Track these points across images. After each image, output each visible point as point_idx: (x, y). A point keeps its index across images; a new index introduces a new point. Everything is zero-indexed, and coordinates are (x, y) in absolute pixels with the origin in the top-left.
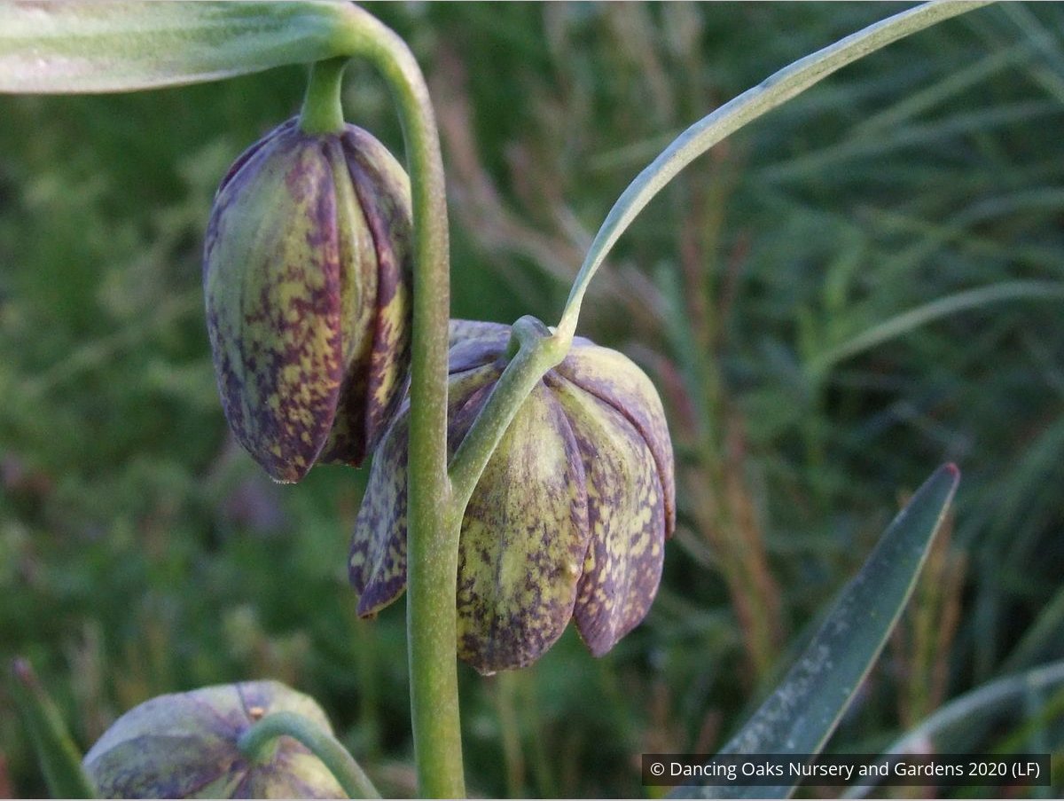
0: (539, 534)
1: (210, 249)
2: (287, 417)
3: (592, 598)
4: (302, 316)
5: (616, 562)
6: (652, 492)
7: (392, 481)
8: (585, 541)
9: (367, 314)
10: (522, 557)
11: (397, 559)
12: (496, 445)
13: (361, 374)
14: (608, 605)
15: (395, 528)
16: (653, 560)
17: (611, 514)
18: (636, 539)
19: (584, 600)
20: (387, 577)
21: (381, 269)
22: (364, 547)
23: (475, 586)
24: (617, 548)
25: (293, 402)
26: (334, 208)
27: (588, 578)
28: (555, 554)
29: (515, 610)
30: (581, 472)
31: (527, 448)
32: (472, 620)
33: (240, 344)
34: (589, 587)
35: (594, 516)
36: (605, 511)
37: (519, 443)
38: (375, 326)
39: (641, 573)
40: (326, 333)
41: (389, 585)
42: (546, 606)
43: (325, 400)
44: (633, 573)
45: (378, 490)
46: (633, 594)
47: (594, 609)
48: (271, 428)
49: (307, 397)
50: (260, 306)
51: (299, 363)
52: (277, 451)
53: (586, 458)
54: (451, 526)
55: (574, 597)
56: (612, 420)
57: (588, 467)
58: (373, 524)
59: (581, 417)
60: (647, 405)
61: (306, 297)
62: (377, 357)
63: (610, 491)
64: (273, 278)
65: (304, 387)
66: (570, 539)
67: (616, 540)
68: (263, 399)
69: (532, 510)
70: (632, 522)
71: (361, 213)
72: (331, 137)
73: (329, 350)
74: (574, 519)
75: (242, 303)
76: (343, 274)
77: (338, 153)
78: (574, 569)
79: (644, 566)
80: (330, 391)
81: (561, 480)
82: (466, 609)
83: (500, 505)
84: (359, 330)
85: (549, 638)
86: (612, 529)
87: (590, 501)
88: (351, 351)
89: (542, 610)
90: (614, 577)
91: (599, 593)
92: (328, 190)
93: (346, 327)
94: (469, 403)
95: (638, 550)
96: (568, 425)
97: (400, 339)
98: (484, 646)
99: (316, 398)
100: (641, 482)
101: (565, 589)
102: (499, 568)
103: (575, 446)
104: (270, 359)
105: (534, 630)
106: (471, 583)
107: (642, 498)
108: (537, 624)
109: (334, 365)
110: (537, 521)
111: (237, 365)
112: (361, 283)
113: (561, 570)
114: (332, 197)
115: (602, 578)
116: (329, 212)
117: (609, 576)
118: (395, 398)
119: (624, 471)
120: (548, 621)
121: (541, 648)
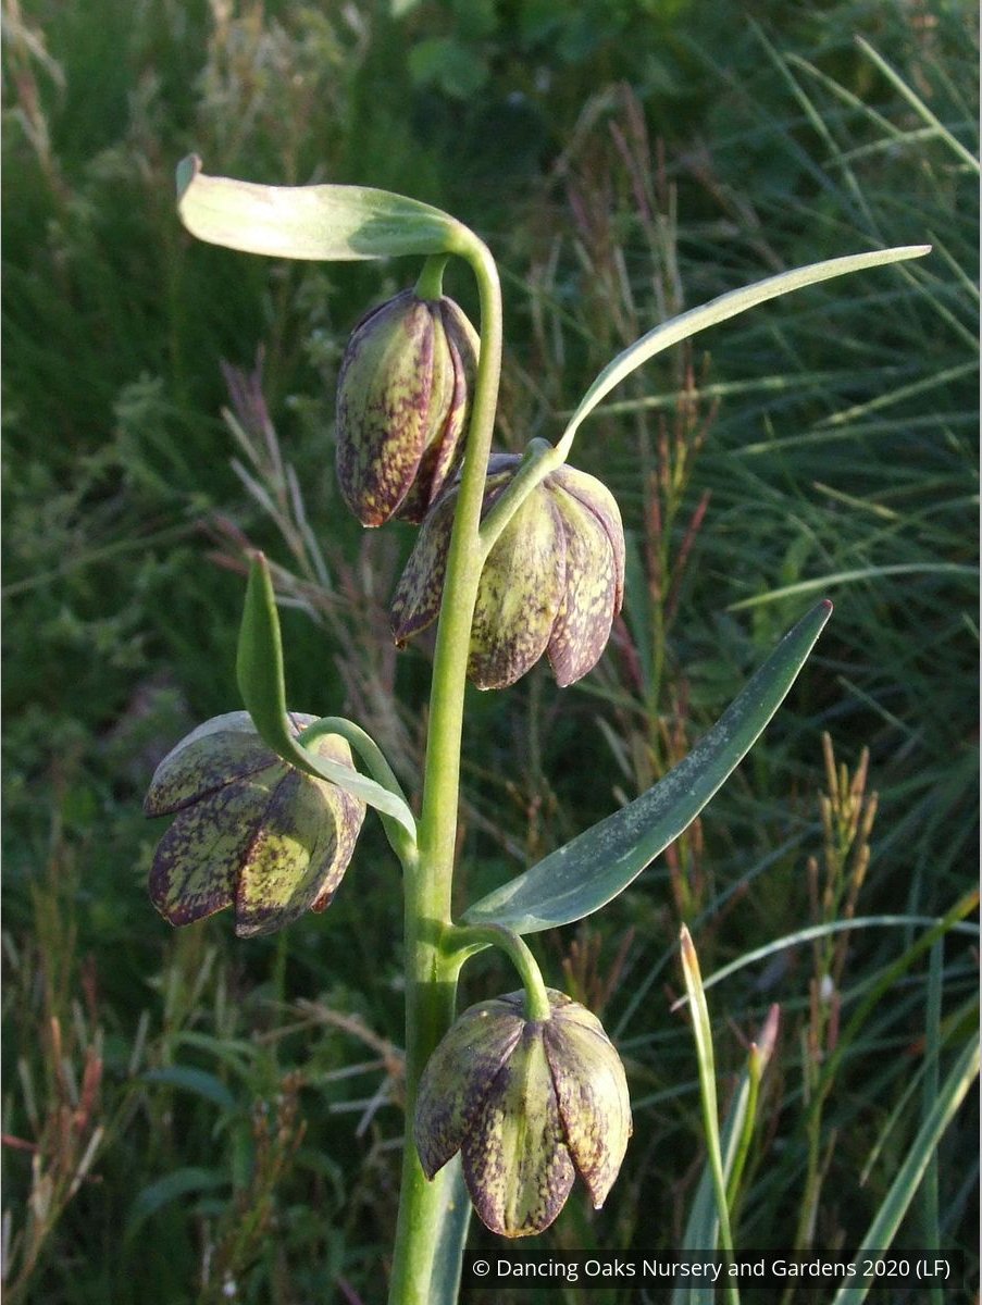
0: (532, 581)
1: (348, 365)
2: (384, 475)
3: (562, 634)
4: (405, 408)
5: (580, 614)
6: (609, 569)
7: (435, 542)
8: (561, 591)
9: (444, 414)
10: (520, 596)
11: (432, 597)
12: (511, 516)
13: (433, 454)
14: (572, 643)
15: (433, 575)
16: (604, 621)
17: (581, 578)
18: (595, 601)
19: (556, 636)
20: (423, 610)
21: (456, 386)
22: (404, 597)
23: (485, 615)
24: (583, 603)
25: (390, 466)
26: (433, 343)
27: (560, 619)
28: (541, 597)
29: (510, 635)
30: (564, 545)
31: (530, 524)
32: (479, 641)
33: (361, 424)
34: (561, 627)
35: (569, 576)
36: (577, 574)
37: (524, 520)
38: (447, 422)
39: (596, 629)
40: (418, 421)
41: (423, 616)
42: (531, 634)
43: (410, 466)
44: (591, 628)
45: (421, 553)
46: (589, 644)
47: (562, 644)
48: (371, 483)
49: (400, 463)
50: (379, 400)
51: (398, 439)
52: (372, 501)
53: (568, 536)
54: (476, 567)
55: (550, 631)
56: (587, 515)
57: (569, 542)
58: (414, 579)
59: (567, 510)
60: (611, 512)
61: (408, 397)
62: (446, 443)
63: (581, 561)
64: (391, 382)
65: (398, 456)
66: (552, 588)
67: (582, 597)
68: (370, 463)
69: (529, 564)
70: (593, 588)
71: (448, 350)
72: (434, 302)
73: (418, 433)
74: (556, 575)
75: (368, 398)
76: (433, 386)
77: (437, 311)
78: (553, 609)
79: (598, 623)
80: (415, 461)
81: (550, 547)
82: (477, 632)
83: (508, 560)
84: (437, 424)
85: (530, 660)
86: (581, 588)
87: (568, 565)
88: (430, 438)
89: (528, 637)
90: (578, 624)
91: (567, 632)
92: (430, 333)
93: (430, 421)
94: (494, 493)
95: (596, 610)
96: (557, 513)
97: (462, 434)
98: (485, 662)
99: (406, 464)
100: (602, 559)
101: (546, 624)
102: (502, 602)
103: (561, 526)
104: (380, 435)
105: (521, 651)
106: (482, 612)
107: (602, 571)
108: (524, 647)
109: (420, 443)
110: (532, 573)
111: (356, 440)
112: (444, 392)
113: (544, 609)
114: (432, 337)
115: (570, 622)
116: (429, 346)
117: (575, 621)
118: (451, 472)
119: (592, 549)
120: (532, 647)
121: (524, 666)
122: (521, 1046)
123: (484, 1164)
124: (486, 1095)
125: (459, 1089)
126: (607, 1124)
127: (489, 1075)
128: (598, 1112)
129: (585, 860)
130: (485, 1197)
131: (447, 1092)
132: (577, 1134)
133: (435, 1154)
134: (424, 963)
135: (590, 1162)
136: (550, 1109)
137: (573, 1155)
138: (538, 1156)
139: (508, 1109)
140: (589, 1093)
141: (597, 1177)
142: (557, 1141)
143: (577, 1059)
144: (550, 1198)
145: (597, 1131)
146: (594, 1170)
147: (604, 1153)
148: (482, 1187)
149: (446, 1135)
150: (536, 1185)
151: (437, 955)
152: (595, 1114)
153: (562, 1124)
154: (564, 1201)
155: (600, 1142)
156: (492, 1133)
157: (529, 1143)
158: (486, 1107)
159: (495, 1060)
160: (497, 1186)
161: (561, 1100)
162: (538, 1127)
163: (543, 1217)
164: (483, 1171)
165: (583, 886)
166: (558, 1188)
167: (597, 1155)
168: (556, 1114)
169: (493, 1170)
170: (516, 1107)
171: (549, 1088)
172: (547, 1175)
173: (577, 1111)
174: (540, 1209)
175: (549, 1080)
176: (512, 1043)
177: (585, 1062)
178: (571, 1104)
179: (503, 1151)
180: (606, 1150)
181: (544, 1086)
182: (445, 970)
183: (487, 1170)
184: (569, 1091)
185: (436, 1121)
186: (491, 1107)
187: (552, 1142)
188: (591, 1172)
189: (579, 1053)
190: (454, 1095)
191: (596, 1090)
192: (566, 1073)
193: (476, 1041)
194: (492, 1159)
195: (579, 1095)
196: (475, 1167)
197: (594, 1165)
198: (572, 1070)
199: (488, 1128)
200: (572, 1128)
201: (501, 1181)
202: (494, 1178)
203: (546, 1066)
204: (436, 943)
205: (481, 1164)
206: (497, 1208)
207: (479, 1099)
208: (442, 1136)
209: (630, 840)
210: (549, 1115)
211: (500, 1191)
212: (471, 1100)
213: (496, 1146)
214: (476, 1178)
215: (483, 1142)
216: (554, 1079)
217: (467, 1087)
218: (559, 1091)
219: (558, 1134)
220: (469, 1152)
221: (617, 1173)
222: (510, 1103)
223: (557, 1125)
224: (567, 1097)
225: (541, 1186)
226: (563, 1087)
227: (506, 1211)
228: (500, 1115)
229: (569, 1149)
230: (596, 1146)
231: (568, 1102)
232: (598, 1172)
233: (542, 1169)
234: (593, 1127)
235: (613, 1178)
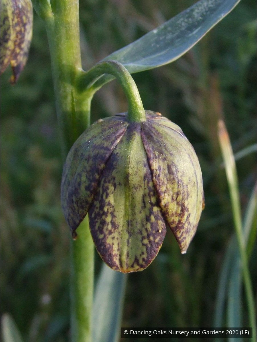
122: (125, 139)
123: (104, 223)
124: (102, 173)
125: (83, 171)
126: (187, 192)
127: (103, 158)
128: (181, 183)
129: (169, 36)
130: (105, 246)
131: (76, 175)
132: (166, 199)
133: (72, 218)
134: (66, 97)
135: (177, 219)
136: (146, 181)
137: (164, 214)
138: (140, 216)
139: (117, 182)
140: (174, 169)
141: (182, 231)
142: (152, 205)
143: (165, 146)
144: (149, 246)
145: (180, 197)
146: (179, 226)
147: (186, 214)
148: (102, 239)
149: (77, 204)
150: (140, 237)
151: (74, 91)
152: (179, 185)
153: (156, 192)
154: (160, 247)
155: (183, 205)
156: (107, 201)
157: (133, 207)
158: (102, 182)
159: (107, 149)
160: (113, 238)
161: (154, 174)
162: (139, 195)
163: (146, 258)
164: (103, 228)
165: (168, 49)
166: (155, 238)
167: (182, 215)
168: (151, 184)
169: (110, 227)
170: (122, 181)
171: (145, 166)
172: (147, 230)
173: (166, 182)
174: (143, 253)
175: (145, 160)
176: (119, 137)
177: (170, 148)
178: (161, 177)
179: (116, 214)
180: (188, 211)
181: (141, 165)
182: (80, 103)
183: (105, 227)
184: (160, 167)
185: (71, 195)
186: (105, 182)
187: (148, 206)
188: (177, 227)
189: (165, 141)
190: (80, 175)
191: (179, 167)
192: (157, 155)
193: (94, 137)
194: (109, 219)
195: (166, 171)
196: (97, 225)
197: (180, 222)
198: (161, 153)
199: (104, 197)
200: (163, 195)
201: (116, 235)
202: (110, 233)
203: (143, 151)
204: (72, 83)
205: (101, 223)
206: (114, 253)
207: (97, 177)
208: (75, 205)
209: (196, 24)
210: (146, 185)
211: (116, 242)
212: (91, 178)
213: (111, 209)
214: (98, 233)
215: (102, 208)
216: (148, 159)
217: (88, 169)
218: (152, 168)
219: (153, 200)
220: (93, 215)
221: (195, 230)
222: (119, 178)
223: (152, 193)
224: (158, 172)
225: (143, 238)
226: (155, 166)
227: (120, 256)
228: (111, 188)
229: (161, 211)
230: (180, 208)
231: (159, 176)
232: (183, 227)
233: (143, 226)
234: (178, 194)
235: (192, 233)
